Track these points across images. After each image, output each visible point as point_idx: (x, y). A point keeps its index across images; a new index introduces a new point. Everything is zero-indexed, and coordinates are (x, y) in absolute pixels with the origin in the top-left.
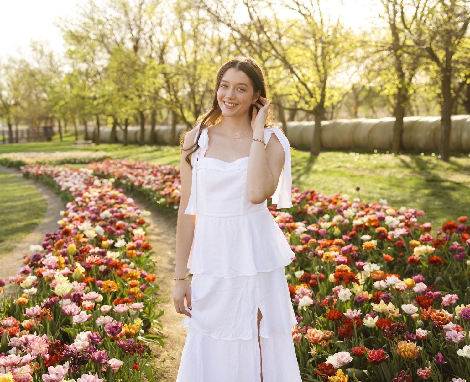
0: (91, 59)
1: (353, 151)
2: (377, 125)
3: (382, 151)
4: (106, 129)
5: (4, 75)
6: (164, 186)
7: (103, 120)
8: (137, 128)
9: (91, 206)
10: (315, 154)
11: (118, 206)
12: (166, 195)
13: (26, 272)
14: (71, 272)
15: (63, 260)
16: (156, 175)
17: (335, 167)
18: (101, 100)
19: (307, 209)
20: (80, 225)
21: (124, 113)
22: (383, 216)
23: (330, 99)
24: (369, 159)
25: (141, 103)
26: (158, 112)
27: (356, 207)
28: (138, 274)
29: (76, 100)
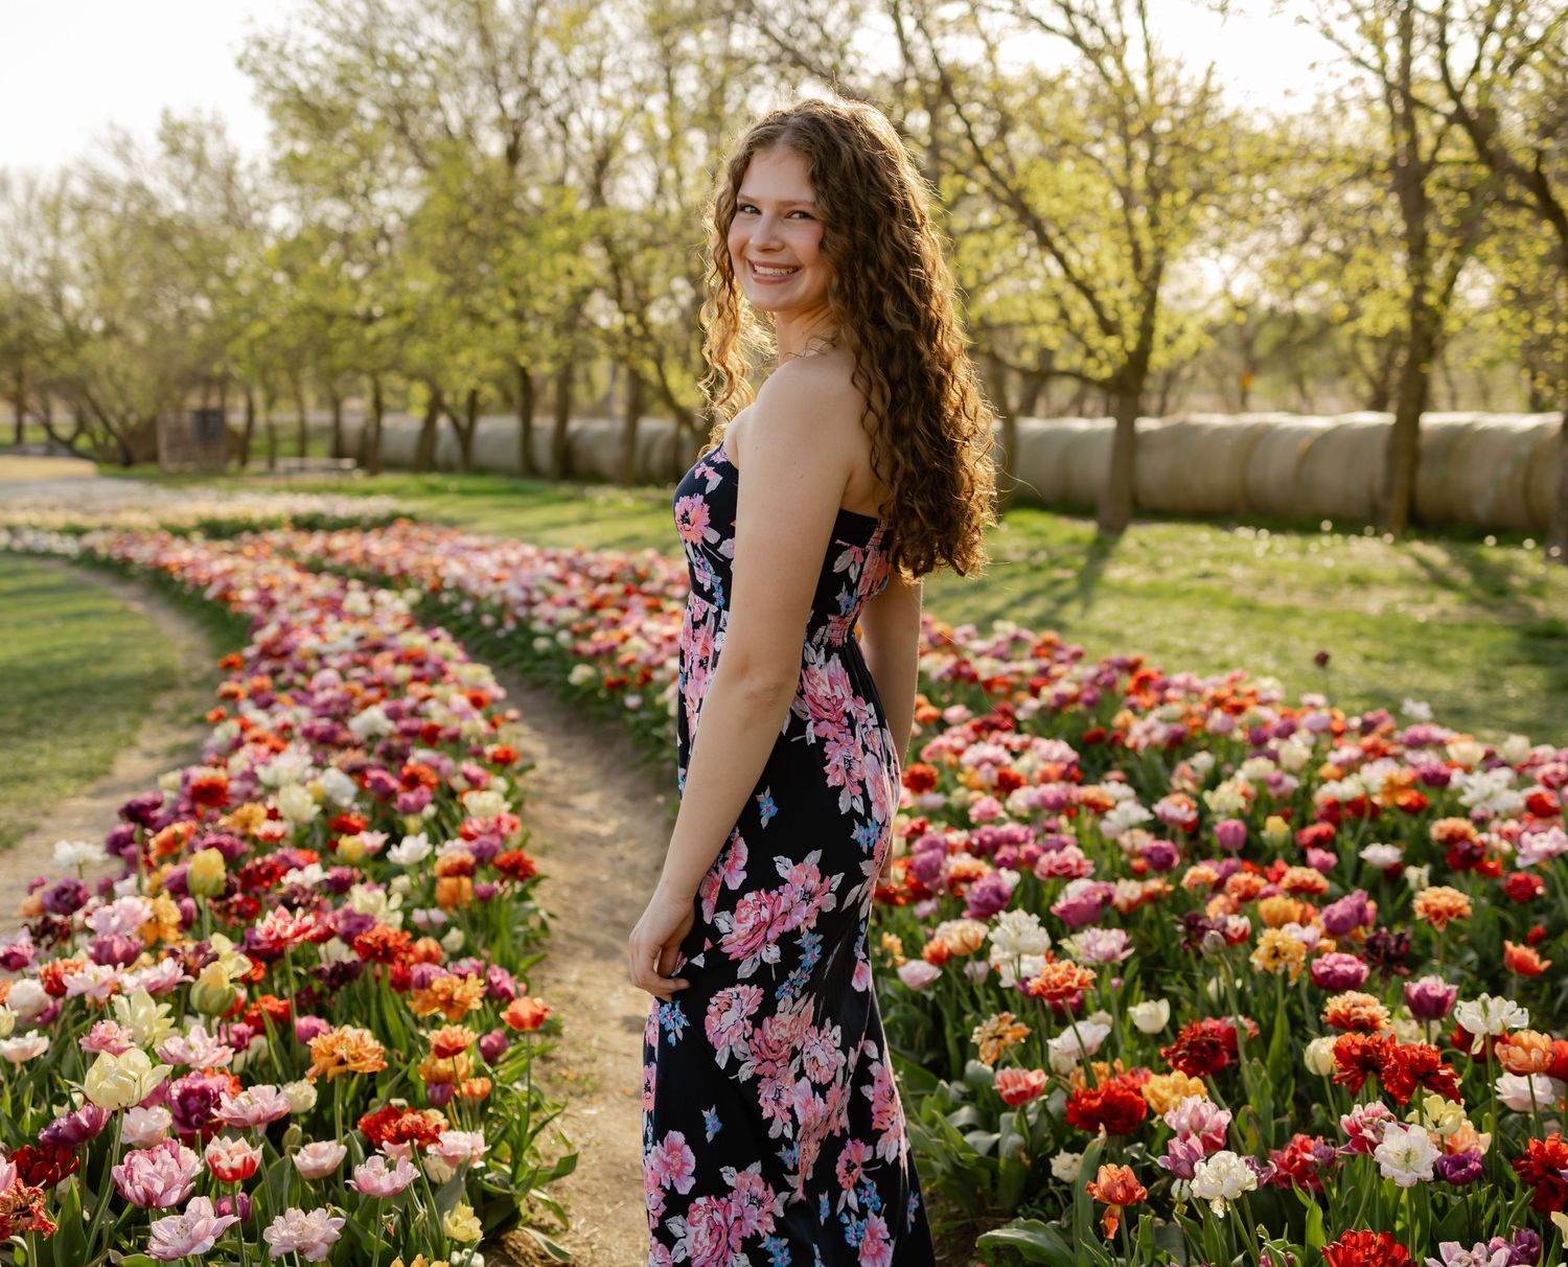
0: (360, 187)
1: (1246, 524)
2: (1325, 437)
3: (1349, 525)
4: (403, 424)
5: (73, 234)
6: (591, 622)
7: (393, 391)
8: (510, 424)
9: (323, 688)
10: (1112, 530)
11: (420, 689)
12: (598, 654)
13: (13, 961)
14: (189, 978)
15: (171, 912)
17: (1190, 577)
18: (388, 326)
19: (1126, 730)
20: (266, 764)
21: (466, 371)
22: (1444, 770)
23: (1169, 342)
24: (1304, 552)
25: (523, 338)
26: (579, 372)
27: (1317, 727)
28: (472, 992)
29: (304, 322)
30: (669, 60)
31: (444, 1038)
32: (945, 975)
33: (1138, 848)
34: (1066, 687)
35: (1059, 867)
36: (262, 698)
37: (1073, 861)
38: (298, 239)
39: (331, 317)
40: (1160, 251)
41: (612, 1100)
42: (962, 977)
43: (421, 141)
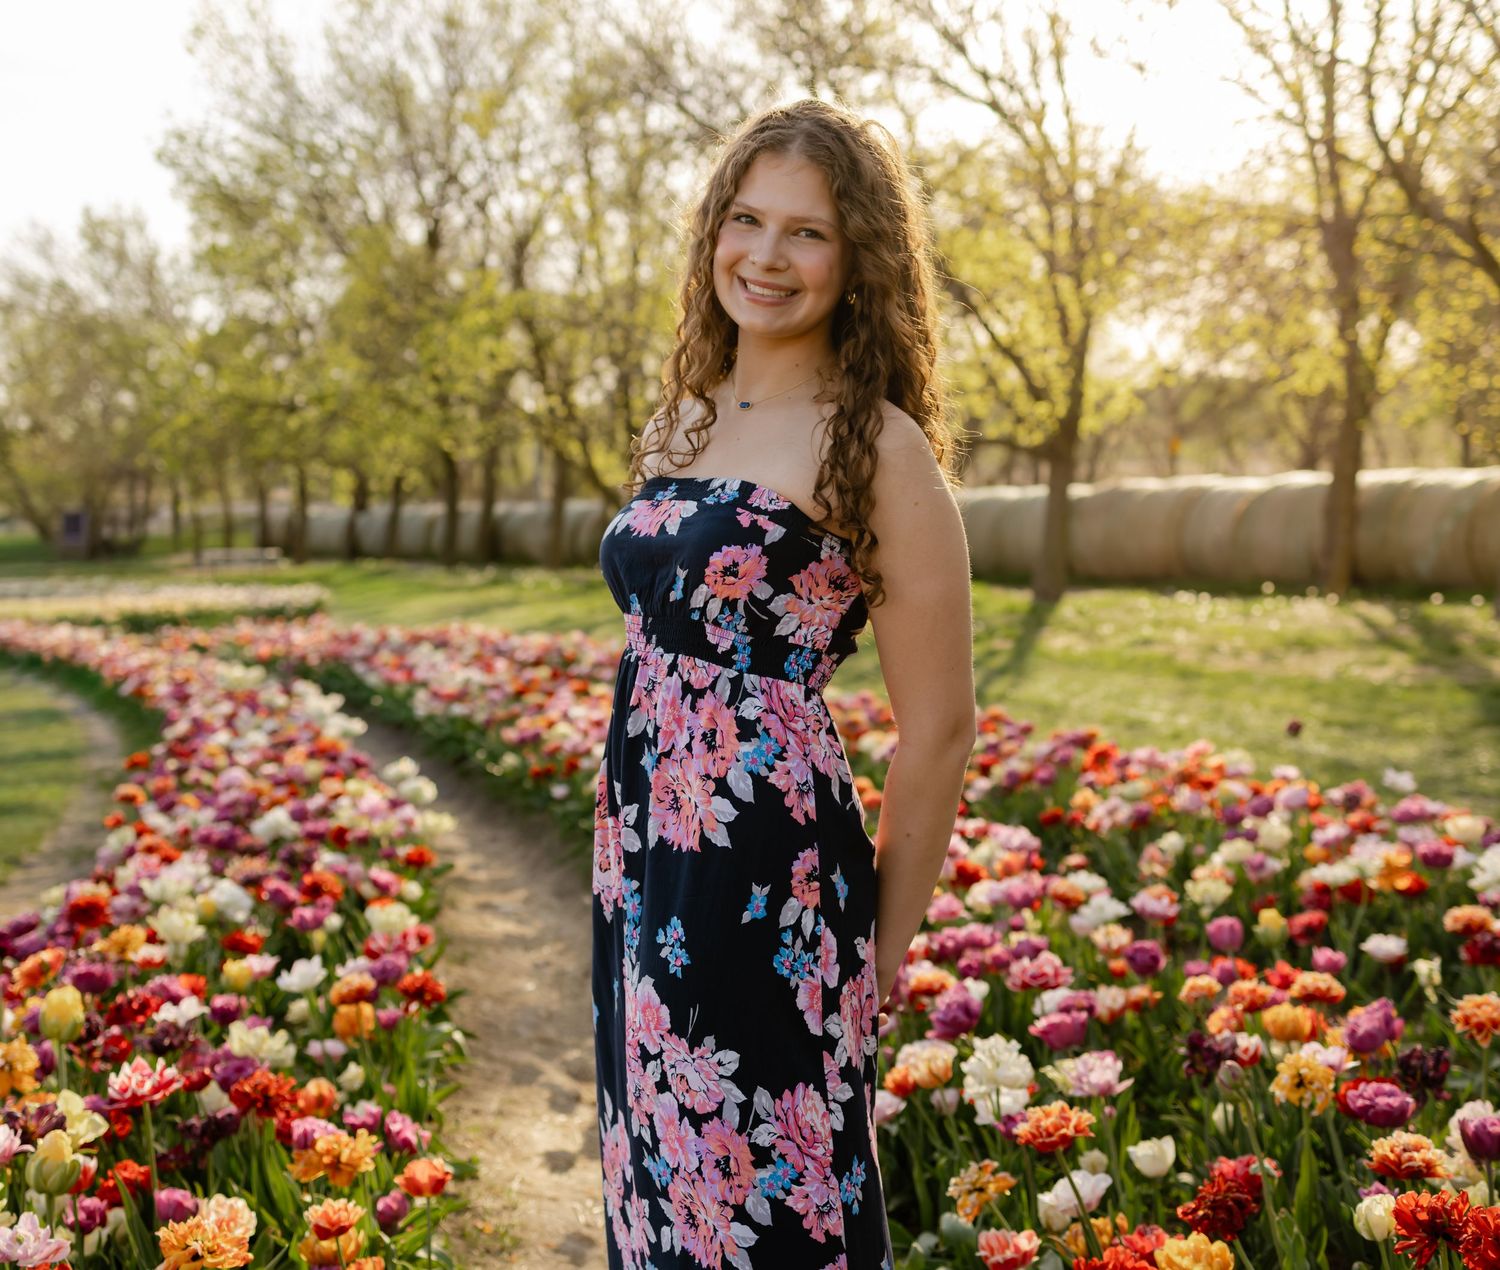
0: (281, 277)
1: (1186, 588)
2: (1261, 500)
3: (1292, 586)
4: (329, 513)
6: (516, 708)
7: (318, 480)
8: (436, 509)
9: (228, 788)
10: (1048, 598)
11: (332, 786)
12: (523, 741)
14: (27, 1149)
15: (28, 1057)
16: (488, 668)
17: (1132, 644)
18: (312, 414)
19: (1086, 809)
20: (152, 877)
21: (390, 457)
22: (1445, 850)
23: (1099, 407)
24: (1247, 615)
25: (446, 422)
26: (505, 454)
27: (1295, 802)
28: (363, 1149)
29: (226, 414)
30: (587, 142)
31: (325, 1214)
32: (910, 1106)
33: (1115, 946)
34: (1017, 765)
35: (1034, 977)
36: (166, 800)
37: (1049, 970)
38: (222, 333)
39: (252, 406)
40: (1087, 316)
41: (534, 1257)
42: (929, 1107)
43: (341, 229)
